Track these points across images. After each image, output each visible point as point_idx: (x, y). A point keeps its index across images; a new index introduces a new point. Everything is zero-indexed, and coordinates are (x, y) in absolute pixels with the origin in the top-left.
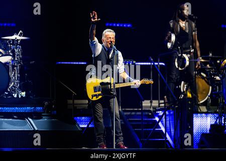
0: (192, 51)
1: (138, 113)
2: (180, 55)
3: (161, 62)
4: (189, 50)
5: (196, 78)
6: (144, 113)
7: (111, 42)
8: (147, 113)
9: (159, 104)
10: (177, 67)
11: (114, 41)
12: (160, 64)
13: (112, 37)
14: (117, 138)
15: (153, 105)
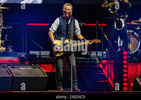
0: (126, 16)
1: (87, 62)
2: (118, 19)
3: (103, 23)
4: (124, 16)
5: (129, 36)
6: (92, 62)
7: (70, 13)
8: (93, 62)
9: (103, 55)
10: (116, 28)
11: (72, 12)
12: (103, 25)
13: (70, 9)
14: (73, 83)
15: (98, 55)
